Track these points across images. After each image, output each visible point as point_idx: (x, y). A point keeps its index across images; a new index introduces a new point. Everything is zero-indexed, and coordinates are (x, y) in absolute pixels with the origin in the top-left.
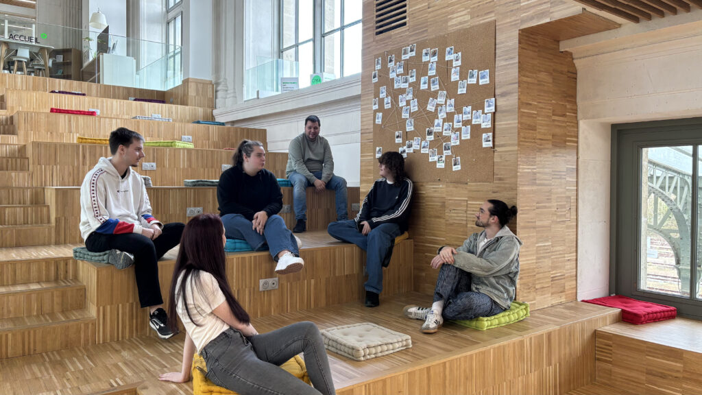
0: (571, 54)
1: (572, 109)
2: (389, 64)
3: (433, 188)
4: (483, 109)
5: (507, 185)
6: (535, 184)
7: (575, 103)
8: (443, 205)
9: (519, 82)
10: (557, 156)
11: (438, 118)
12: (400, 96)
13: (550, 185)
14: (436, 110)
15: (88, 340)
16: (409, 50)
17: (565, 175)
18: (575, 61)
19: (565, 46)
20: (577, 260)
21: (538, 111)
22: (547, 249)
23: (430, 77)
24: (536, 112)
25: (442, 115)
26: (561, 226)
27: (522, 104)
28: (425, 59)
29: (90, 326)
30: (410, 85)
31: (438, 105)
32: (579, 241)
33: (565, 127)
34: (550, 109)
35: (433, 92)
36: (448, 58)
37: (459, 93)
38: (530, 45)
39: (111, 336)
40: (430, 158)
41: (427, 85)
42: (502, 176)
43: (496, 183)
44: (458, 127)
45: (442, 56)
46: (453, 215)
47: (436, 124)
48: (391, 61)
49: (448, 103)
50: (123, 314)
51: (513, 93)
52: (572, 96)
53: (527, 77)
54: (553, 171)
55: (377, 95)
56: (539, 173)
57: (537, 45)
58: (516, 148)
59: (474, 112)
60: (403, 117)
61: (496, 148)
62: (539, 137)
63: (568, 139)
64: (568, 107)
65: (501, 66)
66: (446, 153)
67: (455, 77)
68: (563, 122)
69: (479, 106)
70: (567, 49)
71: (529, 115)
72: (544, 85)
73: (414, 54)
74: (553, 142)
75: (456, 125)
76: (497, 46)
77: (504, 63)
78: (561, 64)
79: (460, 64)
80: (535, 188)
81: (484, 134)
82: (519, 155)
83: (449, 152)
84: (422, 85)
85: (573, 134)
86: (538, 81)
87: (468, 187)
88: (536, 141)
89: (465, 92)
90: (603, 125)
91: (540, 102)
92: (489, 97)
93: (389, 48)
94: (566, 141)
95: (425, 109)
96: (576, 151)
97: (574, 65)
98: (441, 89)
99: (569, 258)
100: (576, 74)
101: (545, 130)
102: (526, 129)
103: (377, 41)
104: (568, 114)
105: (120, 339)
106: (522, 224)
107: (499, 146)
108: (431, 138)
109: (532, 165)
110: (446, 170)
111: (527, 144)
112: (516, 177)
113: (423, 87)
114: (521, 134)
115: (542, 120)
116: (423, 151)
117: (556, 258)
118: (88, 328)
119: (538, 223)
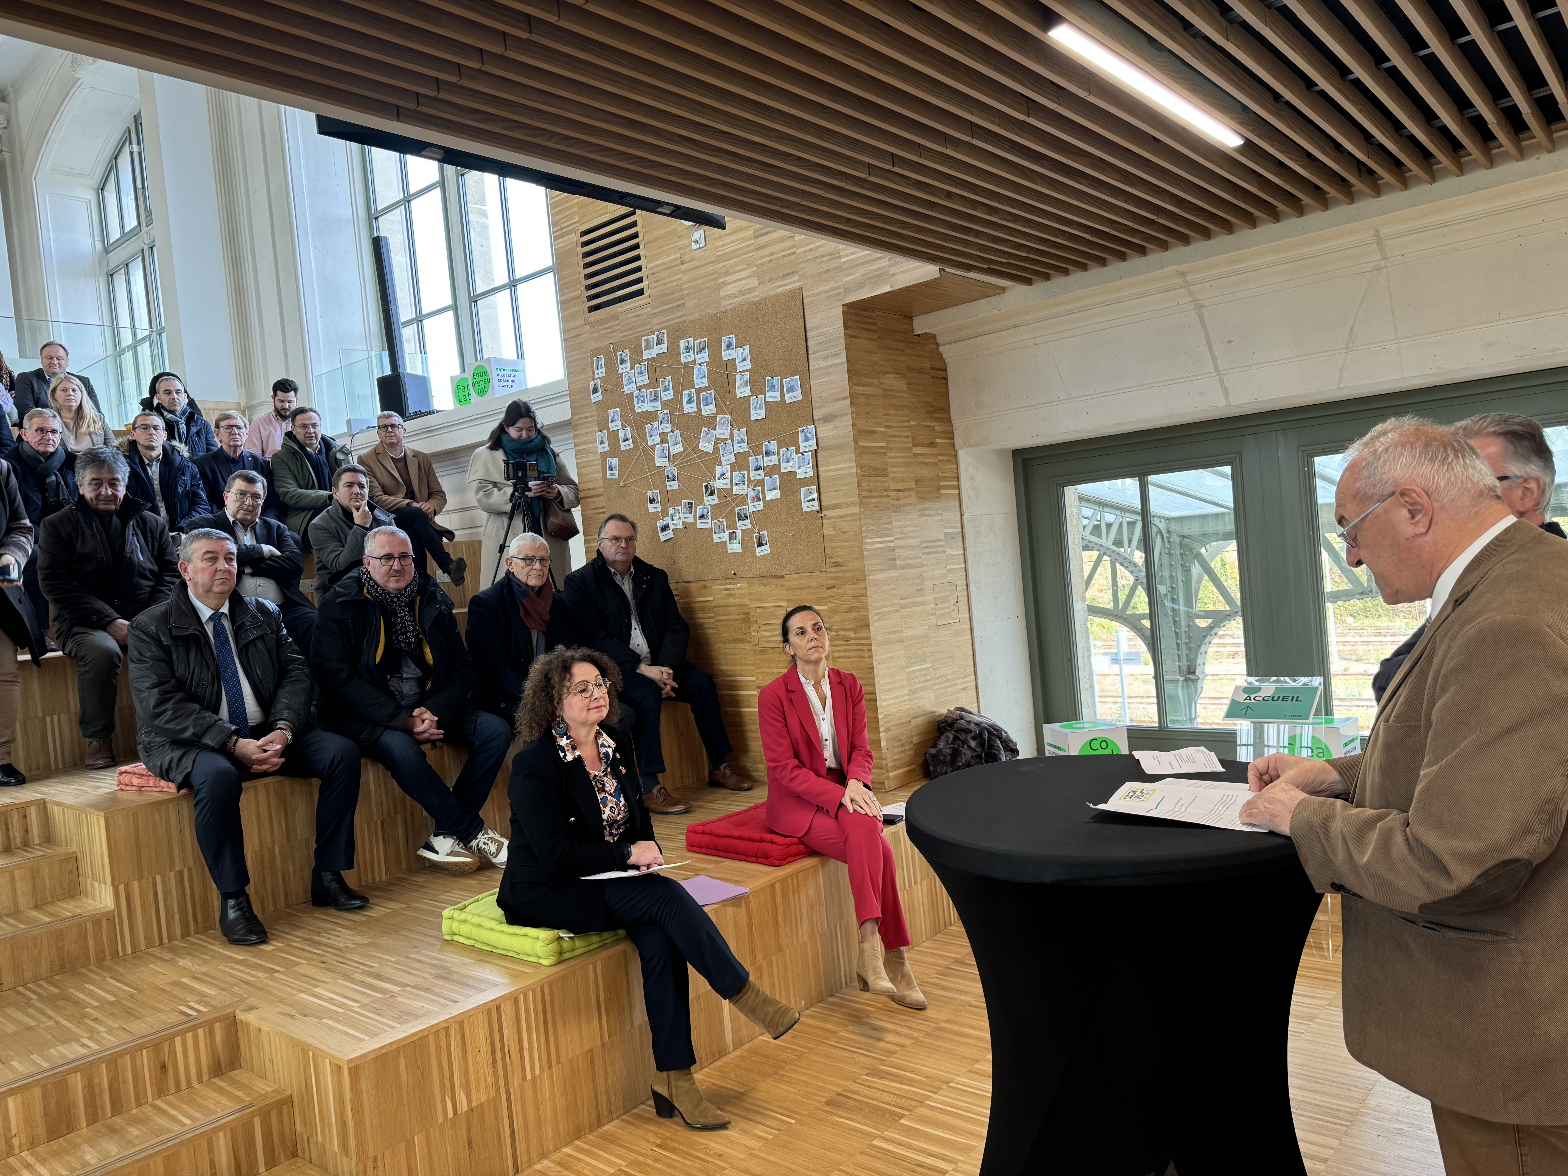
0: (934, 337)
1: (944, 433)
2: (620, 367)
3: (726, 590)
4: (797, 445)
5: (849, 574)
6: (894, 567)
7: (949, 420)
8: (747, 619)
9: (851, 397)
10: (927, 515)
11: (720, 464)
12: (648, 426)
13: (920, 566)
14: (716, 449)
15: (104, 951)
16: (655, 341)
17: (943, 546)
18: (941, 349)
19: (922, 325)
20: (977, 687)
21: (887, 442)
22: (925, 675)
23: (699, 391)
24: (885, 445)
25: (728, 459)
26: (946, 633)
27: (859, 433)
28: (685, 358)
29: (104, 923)
30: (664, 405)
31: (718, 441)
32: (977, 655)
33: (935, 464)
34: (907, 437)
35: (708, 416)
36: (726, 356)
37: (753, 418)
38: (864, 329)
39: (146, 938)
40: (715, 536)
41: (694, 405)
42: (839, 560)
43: (830, 572)
44: (758, 478)
45: (715, 353)
46: (766, 633)
47: (718, 475)
48: (622, 362)
49: (736, 437)
50: (166, 893)
51: (842, 415)
52: (943, 410)
53: (864, 385)
54: (922, 542)
55: (603, 425)
56: (901, 547)
57: (875, 328)
58: (856, 509)
59: (783, 450)
60: (658, 465)
61: (824, 513)
62: (893, 486)
63: (942, 483)
64: (937, 428)
65: (819, 369)
66: (742, 525)
67: (743, 392)
68: (932, 455)
69: (789, 441)
70: (927, 331)
71: (875, 451)
72: (894, 397)
73: (664, 348)
74: (918, 492)
75: (755, 475)
76: (808, 334)
77: (822, 364)
78: (919, 356)
79: (749, 367)
80: (894, 573)
81: (802, 489)
82: (863, 522)
83: (746, 524)
84: (685, 406)
85: (949, 474)
86: (883, 390)
87: (786, 583)
88: (890, 494)
89: (763, 416)
90: (1000, 452)
91: (890, 427)
92: (804, 423)
93: (618, 337)
94: (939, 488)
95: (696, 449)
96: (958, 502)
97: (941, 358)
98: (720, 410)
99: (963, 686)
100: (946, 370)
101: (903, 472)
102: (870, 475)
103: (592, 324)
104: (938, 441)
105: (165, 941)
106: (879, 638)
107: (829, 508)
108: (714, 500)
109: (887, 536)
110: (745, 557)
111: (874, 500)
112: (862, 558)
113: (689, 408)
114: (863, 485)
115: (895, 457)
116: (700, 524)
117: (943, 688)
118: (100, 928)
119: (906, 633)
